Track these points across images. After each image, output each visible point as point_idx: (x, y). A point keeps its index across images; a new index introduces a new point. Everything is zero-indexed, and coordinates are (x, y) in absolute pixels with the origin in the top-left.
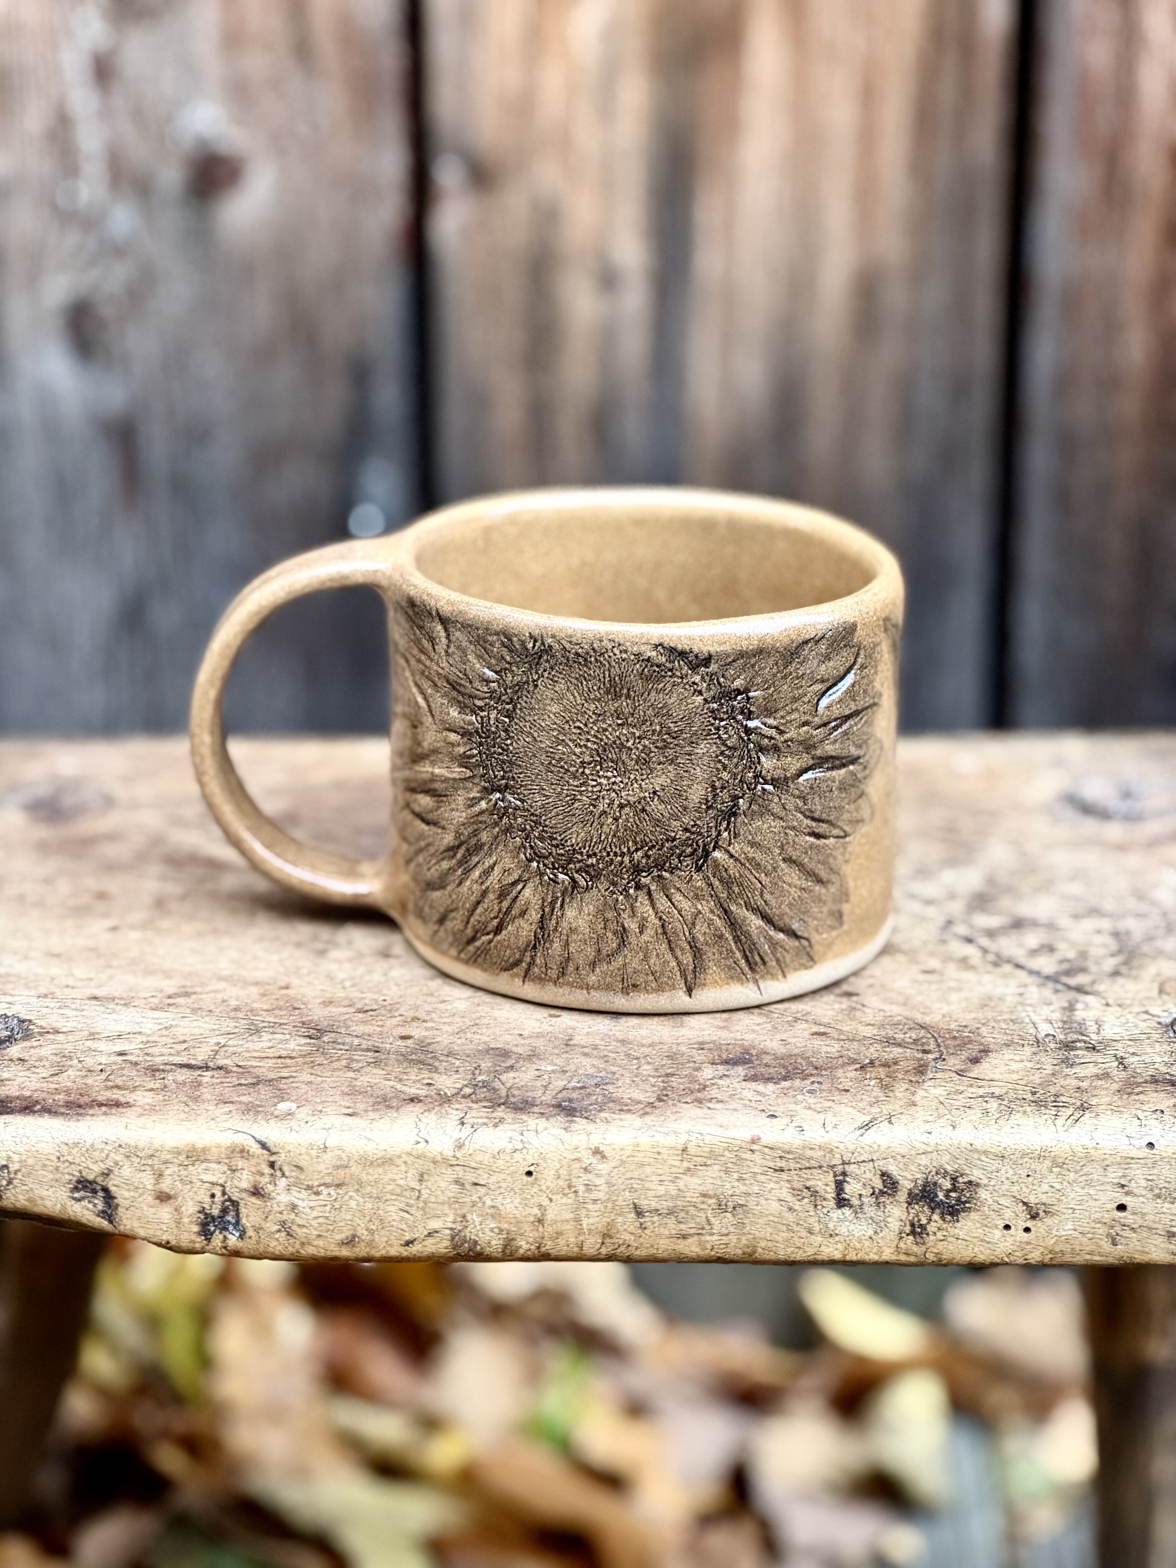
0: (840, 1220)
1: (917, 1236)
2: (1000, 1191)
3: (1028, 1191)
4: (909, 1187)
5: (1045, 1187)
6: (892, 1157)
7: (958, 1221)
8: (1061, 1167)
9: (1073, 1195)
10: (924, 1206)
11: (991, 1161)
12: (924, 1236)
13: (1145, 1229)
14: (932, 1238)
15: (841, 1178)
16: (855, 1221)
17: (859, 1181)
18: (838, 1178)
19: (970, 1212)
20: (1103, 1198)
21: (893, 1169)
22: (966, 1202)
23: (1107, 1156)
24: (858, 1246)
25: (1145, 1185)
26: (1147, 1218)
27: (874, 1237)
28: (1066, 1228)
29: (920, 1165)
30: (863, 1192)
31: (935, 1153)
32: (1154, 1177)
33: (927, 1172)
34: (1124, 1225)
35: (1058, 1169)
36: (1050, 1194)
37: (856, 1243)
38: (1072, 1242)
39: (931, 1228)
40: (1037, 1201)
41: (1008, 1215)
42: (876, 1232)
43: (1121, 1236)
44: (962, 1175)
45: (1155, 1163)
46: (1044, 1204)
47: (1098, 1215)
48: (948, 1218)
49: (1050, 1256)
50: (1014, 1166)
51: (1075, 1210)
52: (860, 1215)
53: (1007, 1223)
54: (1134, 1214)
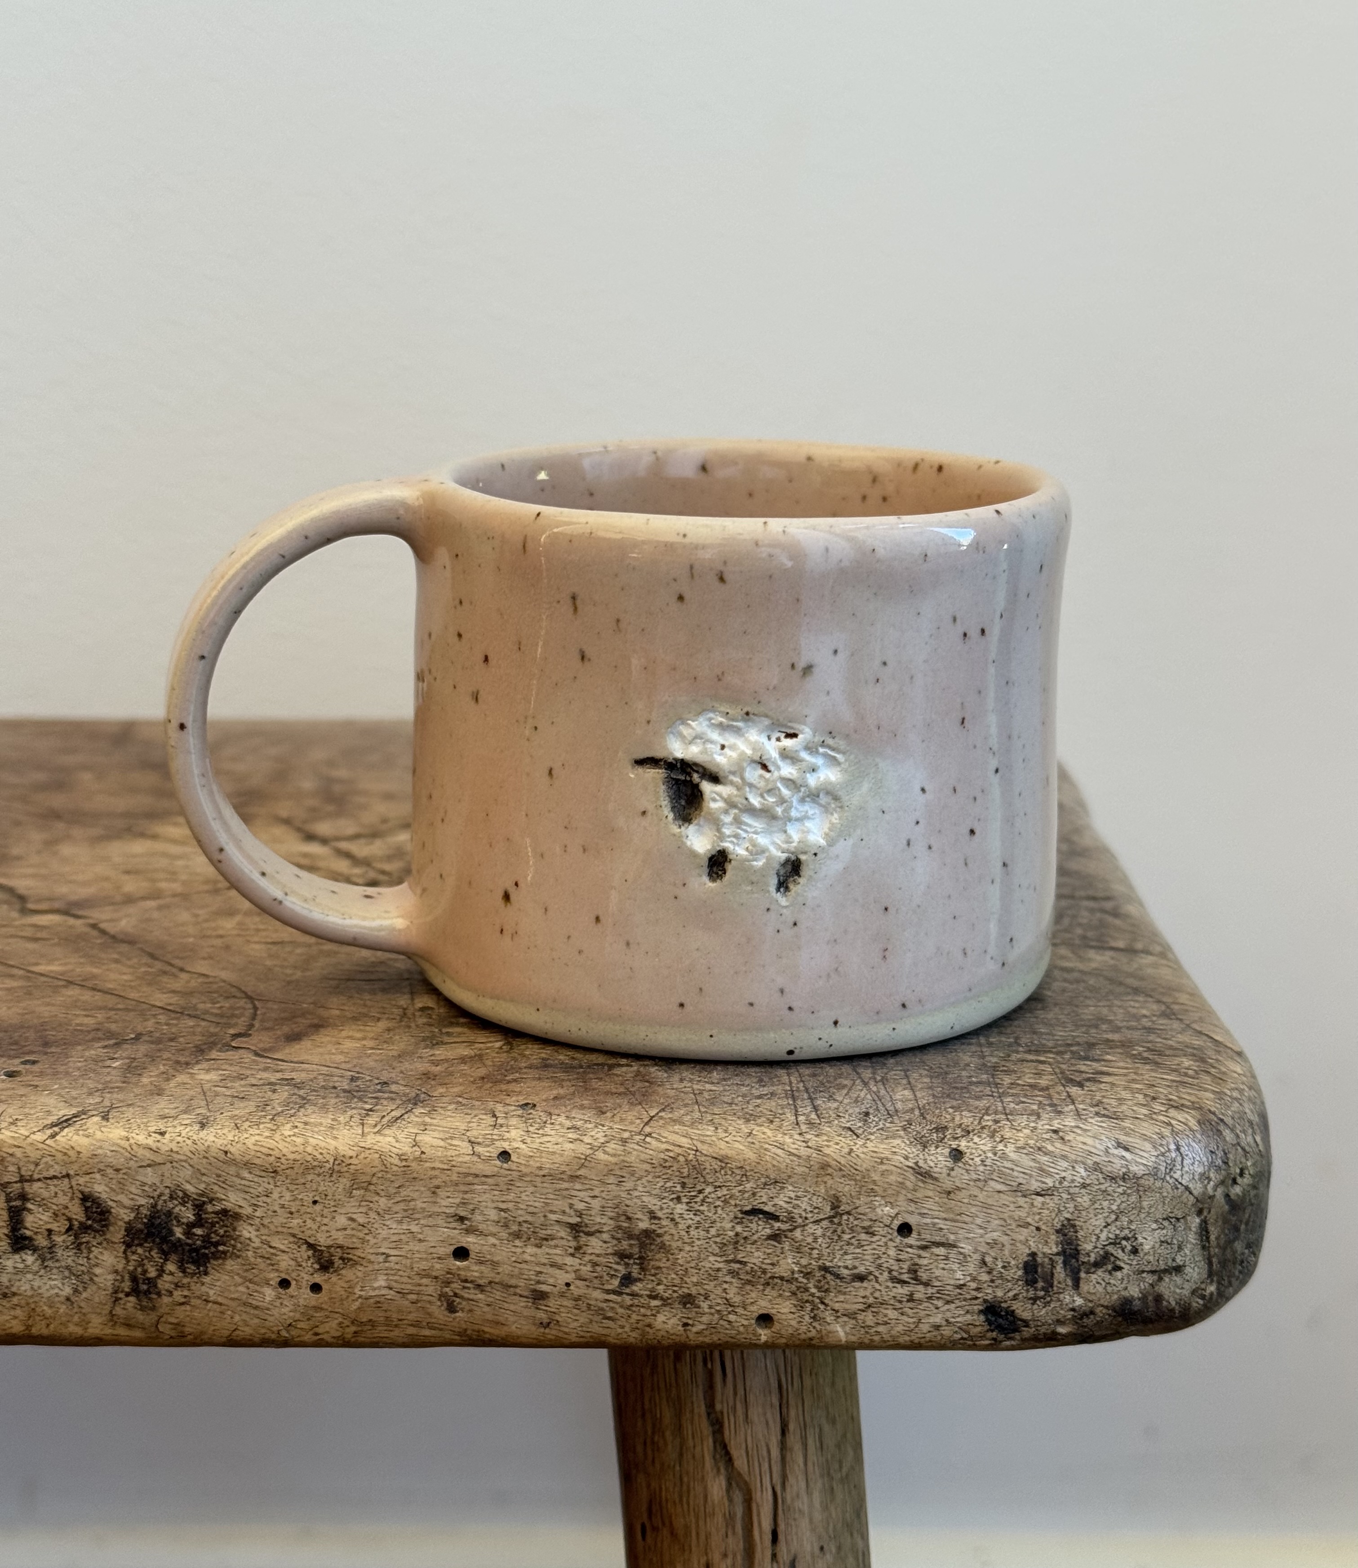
0: (17, 1271)
1: (142, 1296)
2: (272, 1227)
3: (315, 1227)
4: (127, 1219)
5: (342, 1221)
6: (100, 1171)
7: (206, 1273)
8: (366, 1190)
9: (384, 1233)
10: (151, 1250)
11: (256, 1179)
12: (154, 1296)
13: (497, 1287)
14: (166, 1300)
15: (18, 1203)
16: (42, 1272)
17: (46, 1208)
18: (14, 1203)
19: (225, 1259)
20: (432, 1237)
21: (100, 1189)
22: (216, 1244)
23: (437, 1173)
24: (49, 1312)
25: (496, 1218)
26: (500, 1270)
27: (73, 1299)
28: (376, 1285)
29: (144, 1184)
30: (54, 1226)
31: (169, 1165)
32: (510, 1206)
33: (156, 1194)
34: (466, 1281)
35: (362, 1192)
36: (348, 1232)
37: (45, 1308)
38: (385, 1306)
39: (164, 1284)
40: (329, 1242)
41: (285, 1262)
42: (76, 1291)
43: (462, 1297)
44: (211, 1200)
45: (511, 1183)
46: (341, 1247)
47: (424, 1265)
48: (191, 1268)
49: (353, 1329)
50: (292, 1187)
51: (388, 1256)
52: (49, 1263)
53: (284, 1276)
54: (481, 1263)
